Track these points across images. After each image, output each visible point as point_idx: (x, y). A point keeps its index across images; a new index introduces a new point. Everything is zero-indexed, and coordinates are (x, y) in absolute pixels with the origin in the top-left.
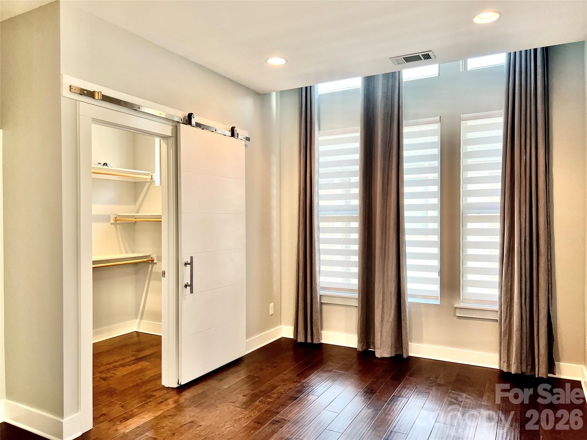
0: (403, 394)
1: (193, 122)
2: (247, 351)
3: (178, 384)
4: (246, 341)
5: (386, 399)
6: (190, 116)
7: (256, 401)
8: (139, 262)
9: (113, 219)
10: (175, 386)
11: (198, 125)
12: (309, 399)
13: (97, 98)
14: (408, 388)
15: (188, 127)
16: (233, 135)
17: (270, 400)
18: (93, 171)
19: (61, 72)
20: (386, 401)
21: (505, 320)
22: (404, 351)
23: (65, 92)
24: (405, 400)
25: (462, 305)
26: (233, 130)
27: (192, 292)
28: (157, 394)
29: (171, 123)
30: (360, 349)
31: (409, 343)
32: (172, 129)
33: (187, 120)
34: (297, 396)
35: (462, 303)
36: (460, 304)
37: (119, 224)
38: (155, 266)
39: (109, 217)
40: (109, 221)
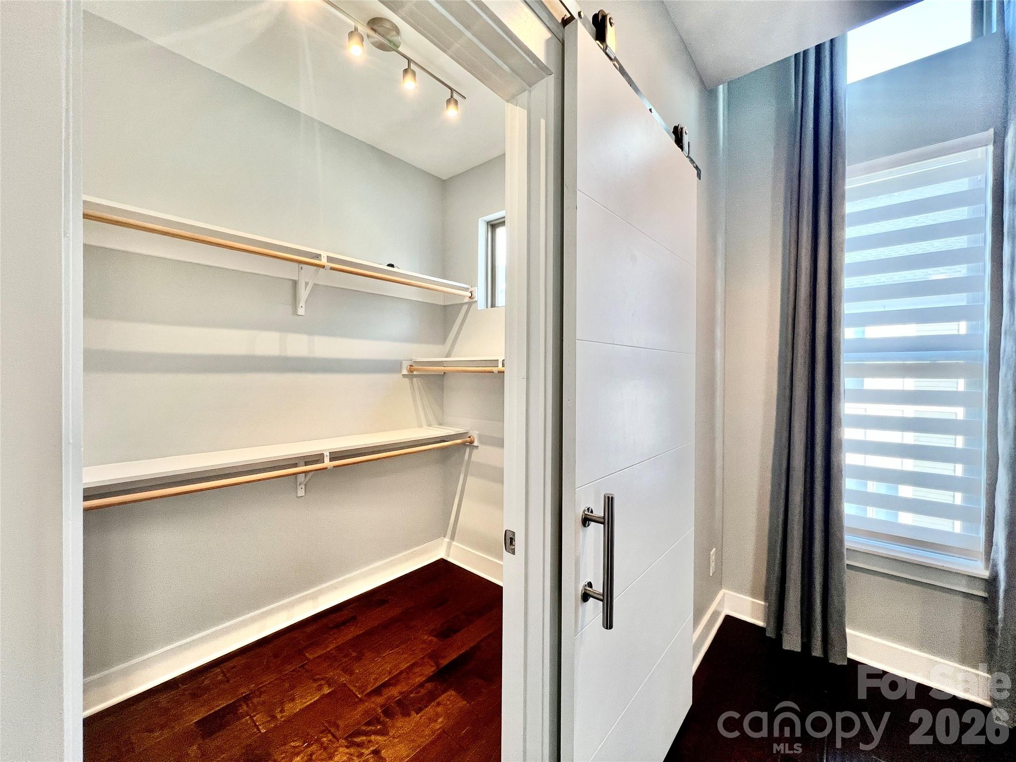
1: (611, 42)
6: (601, 20)
8: (450, 446)
9: (407, 368)
16: (678, 144)
26: (677, 133)
27: (608, 623)
33: (591, 30)
37: (416, 376)
38: (475, 451)
39: (400, 364)
40: (400, 371)
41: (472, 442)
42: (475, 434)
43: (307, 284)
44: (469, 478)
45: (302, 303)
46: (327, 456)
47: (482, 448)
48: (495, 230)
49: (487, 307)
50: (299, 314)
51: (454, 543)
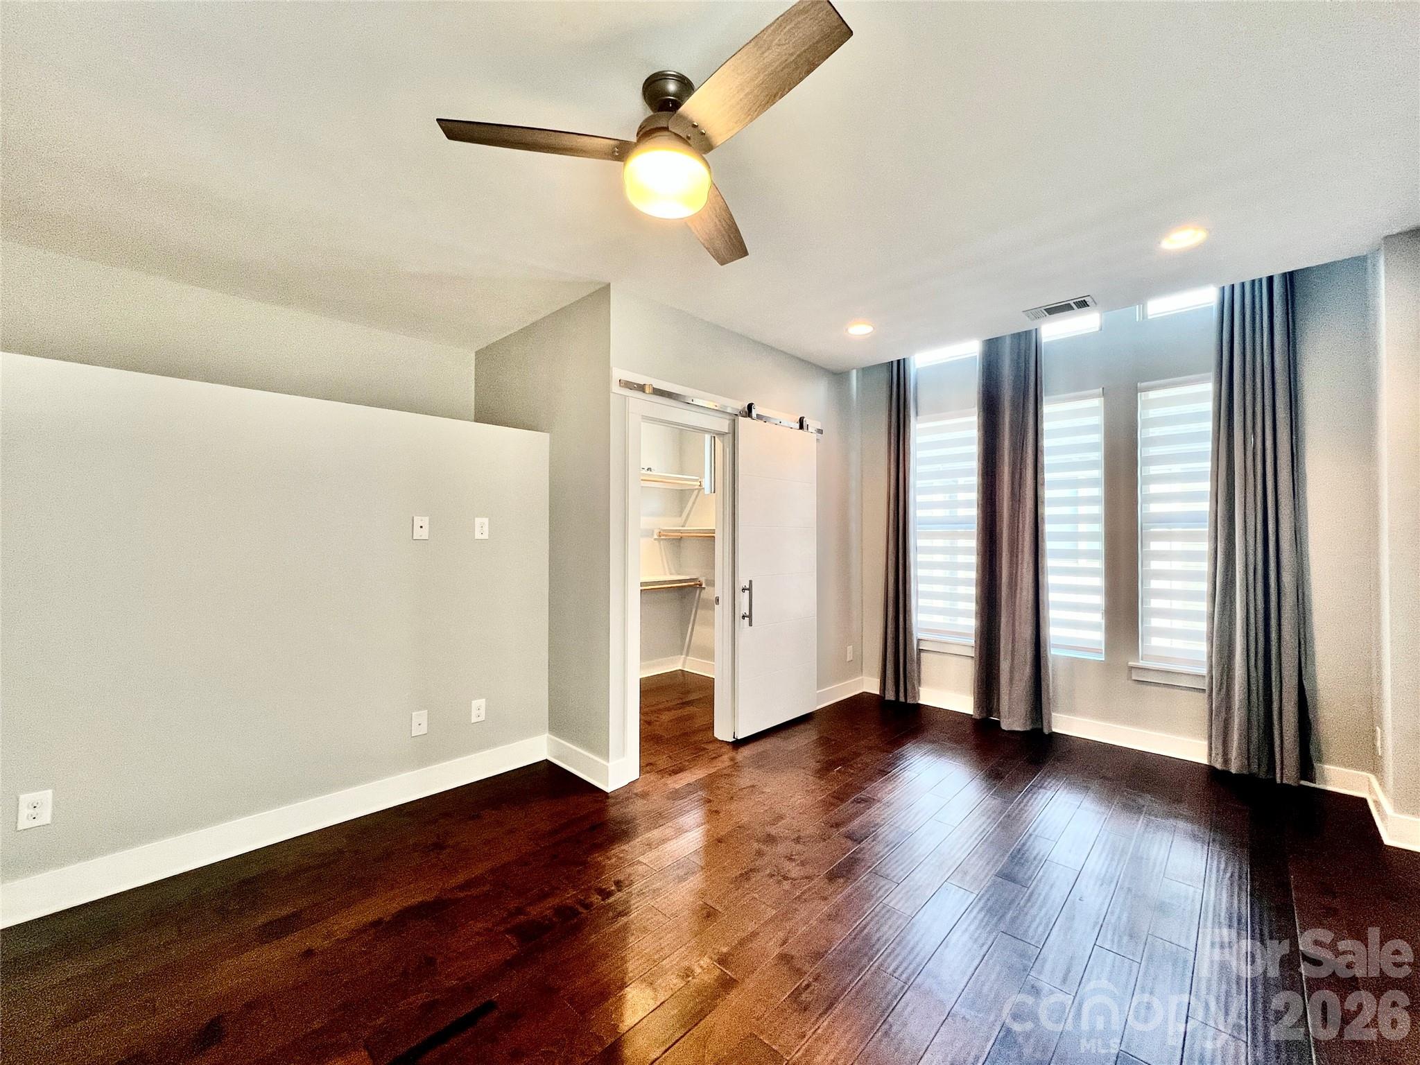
0: (1047, 785)
1: (754, 413)
2: (818, 704)
3: (734, 738)
4: (818, 692)
5: (1020, 789)
6: (750, 407)
7: (833, 770)
8: (685, 586)
9: (657, 534)
10: (731, 740)
11: (759, 417)
12: (906, 775)
13: (647, 392)
14: (1056, 776)
15: (748, 419)
16: (801, 427)
17: (852, 771)
18: (642, 478)
19: (611, 365)
20: (1020, 792)
21: (1220, 690)
22: (1045, 724)
23: (615, 388)
24: (1049, 794)
25: (1141, 663)
26: (801, 421)
27: (750, 624)
28: (710, 747)
29: (728, 417)
30: (977, 717)
31: (1053, 714)
32: (729, 424)
33: (746, 412)
34: (889, 771)
35: (1142, 660)
36: (1138, 662)
37: (662, 539)
38: (702, 590)
39: (653, 531)
40: (653, 536)
41: (701, 585)
42: (703, 580)
44: (699, 610)
47: (706, 588)
51: (688, 658)
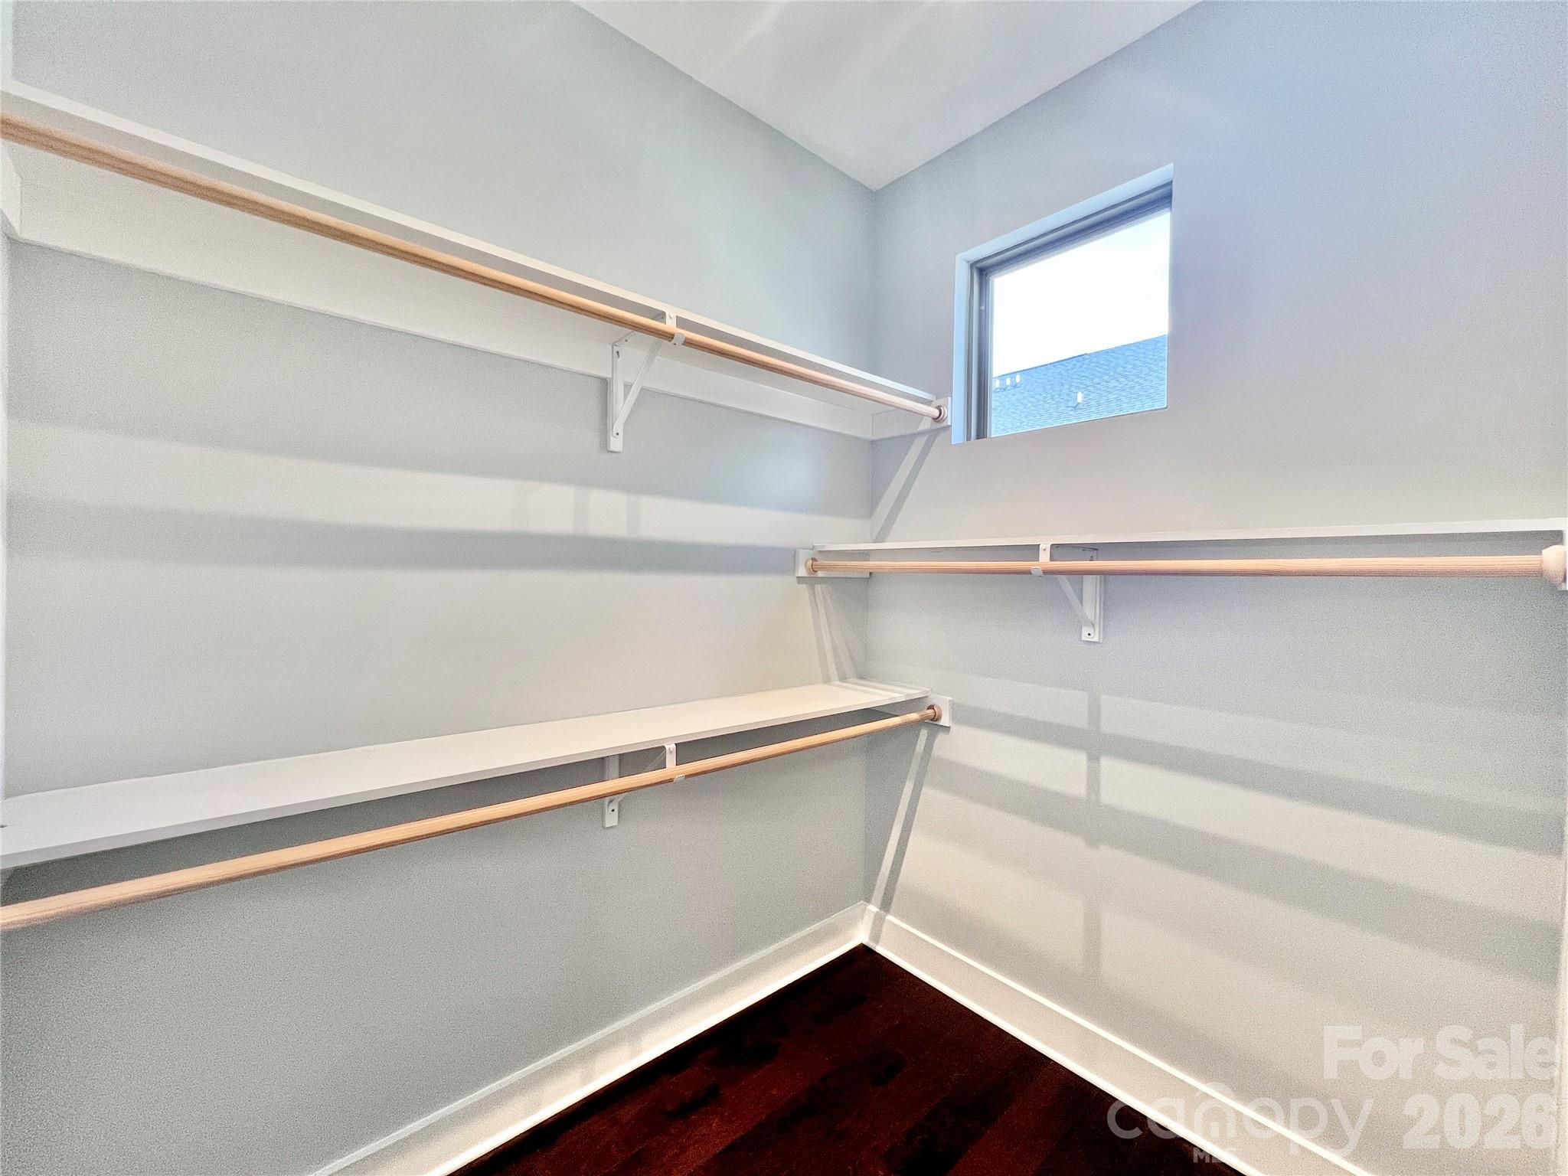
9: (806, 562)
37: (823, 580)
38: (941, 737)
39: (794, 554)
40: (794, 569)
41: (936, 718)
42: (943, 703)
43: (628, 387)
44: (926, 792)
45: (618, 426)
46: (671, 752)
47: (956, 729)
48: (987, 284)
49: (969, 438)
50: (612, 448)
51: (890, 918)
